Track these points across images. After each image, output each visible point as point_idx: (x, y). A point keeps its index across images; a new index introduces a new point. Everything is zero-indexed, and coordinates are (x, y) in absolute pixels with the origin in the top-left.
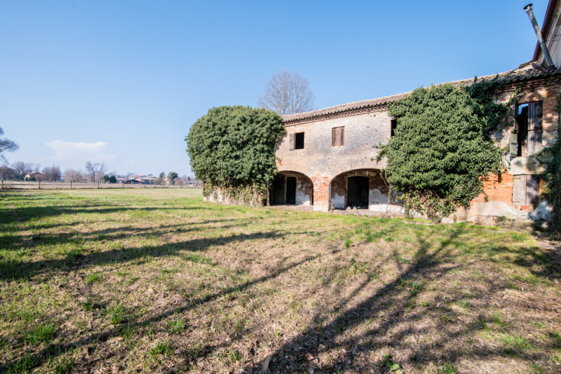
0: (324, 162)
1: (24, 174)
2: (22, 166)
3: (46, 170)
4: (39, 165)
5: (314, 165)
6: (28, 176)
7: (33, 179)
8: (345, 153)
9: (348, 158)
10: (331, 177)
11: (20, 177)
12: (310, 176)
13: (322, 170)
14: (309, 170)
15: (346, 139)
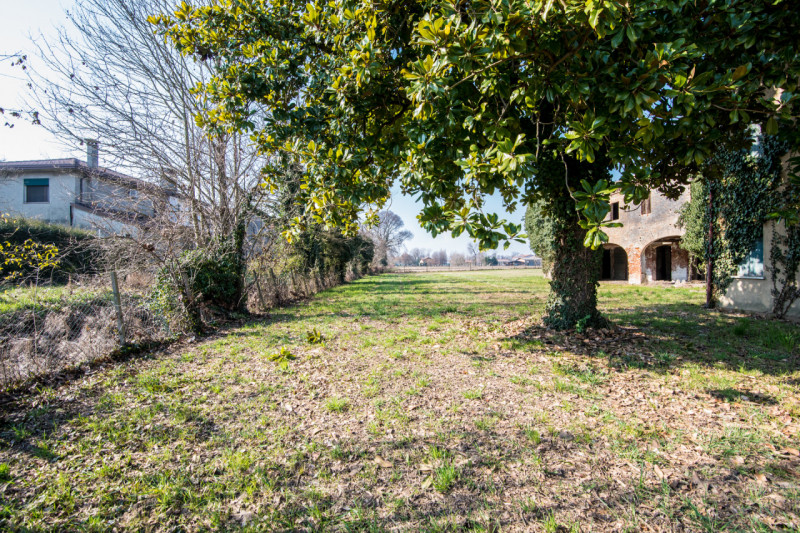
0: (635, 232)
1: (419, 261)
2: (417, 252)
3: (435, 255)
4: (429, 251)
5: (627, 235)
6: (421, 262)
7: (425, 265)
8: (652, 221)
9: (655, 226)
10: (642, 247)
11: (416, 263)
12: (624, 248)
13: (634, 240)
14: (624, 241)
15: (652, 206)
